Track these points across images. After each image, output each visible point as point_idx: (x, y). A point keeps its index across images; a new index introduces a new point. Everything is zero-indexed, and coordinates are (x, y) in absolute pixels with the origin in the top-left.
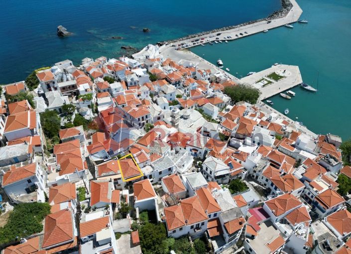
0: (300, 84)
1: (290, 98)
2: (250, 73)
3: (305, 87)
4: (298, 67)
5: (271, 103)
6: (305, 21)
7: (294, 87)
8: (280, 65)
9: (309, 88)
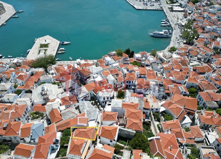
0: (60, 43)
1: (64, 52)
2: (28, 51)
3: (64, 43)
4: (48, 36)
5: (59, 59)
6: (21, 11)
7: (59, 46)
8: (38, 39)
9: (65, 43)
